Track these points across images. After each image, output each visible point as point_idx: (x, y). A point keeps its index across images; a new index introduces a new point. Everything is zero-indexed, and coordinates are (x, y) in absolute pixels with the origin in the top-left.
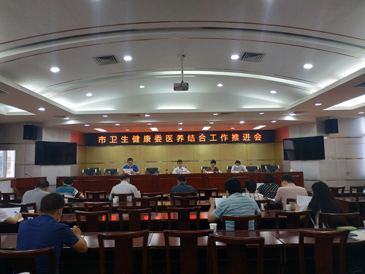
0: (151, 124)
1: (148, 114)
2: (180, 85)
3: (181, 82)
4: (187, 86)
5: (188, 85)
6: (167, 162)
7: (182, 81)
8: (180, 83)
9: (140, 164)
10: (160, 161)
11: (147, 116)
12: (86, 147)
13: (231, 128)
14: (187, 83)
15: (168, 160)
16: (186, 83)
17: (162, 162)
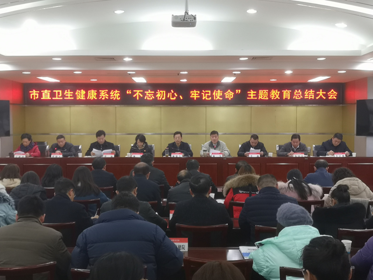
0: (134, 73)
1: (129, 57)
2: (183, 19)
3: (184, 14)
4: (194, 20)
5: (195, 18)
6: (161, 134)
7: (186, 12)
8: (182, 16)
9: (116, 137)
10: (150, 133)
11: (127, 59)
12: (25, 107)
13: (271, 80)
14: (194, 15)
16: (192, 16)
17: (152, 134)
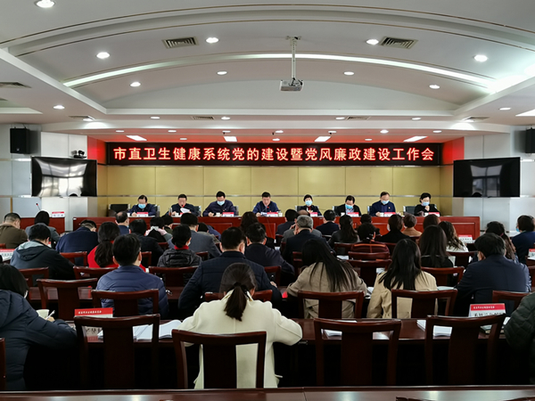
1: (227, 116)
2: (291, 84)
4: (301, 85)
6: (251, 196)
7: (294, 78)
11: (224, 118)
12: (108, 167)
15: (252, 194)
16: (300, 81)
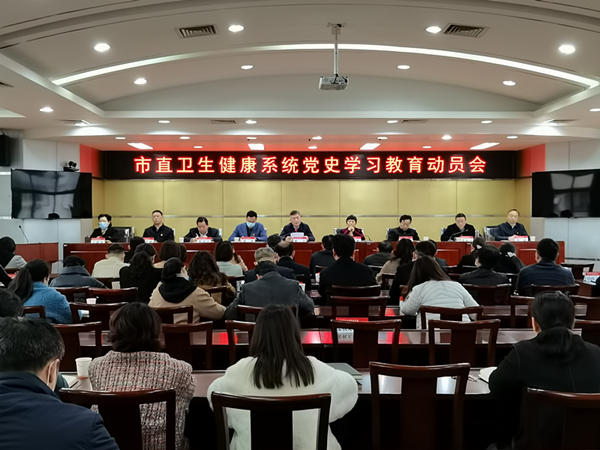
0: (255, 138)
1: (253, 119)
2: (333, 82)
4: (345, 83)
6: (282, 216)
8: (332, 78)
11: (249, 122)
12: (105, 182)
13: (424, 147)
16: (344, 78)
